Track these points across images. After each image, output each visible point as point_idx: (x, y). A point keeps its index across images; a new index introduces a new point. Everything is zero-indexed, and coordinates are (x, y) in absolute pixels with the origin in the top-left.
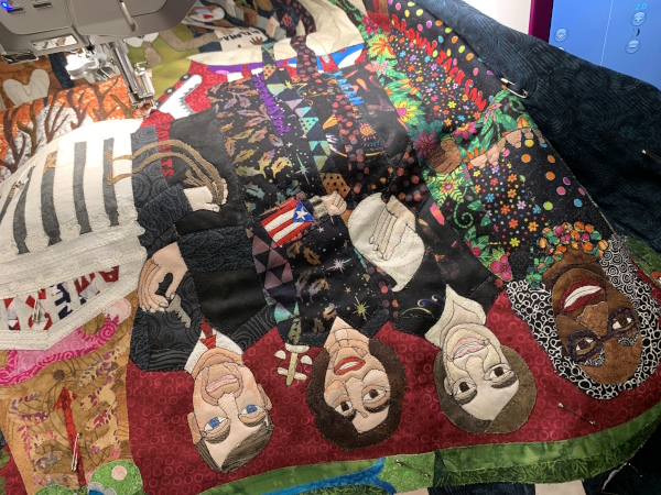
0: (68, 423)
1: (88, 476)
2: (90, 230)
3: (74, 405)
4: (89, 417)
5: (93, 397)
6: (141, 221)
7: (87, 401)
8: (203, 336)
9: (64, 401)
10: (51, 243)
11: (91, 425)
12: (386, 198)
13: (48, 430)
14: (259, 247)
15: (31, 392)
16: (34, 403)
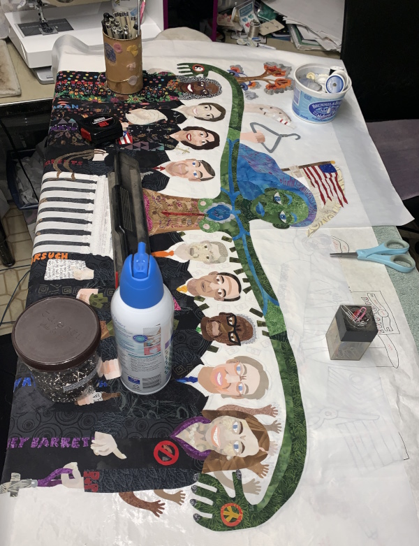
0: (177, 214)
1: (200, 213)
2: (95, 190)
3: (169, 211)
4: (177, 208)
5: (169, 205)
6: (99, 174)
7: (169, 207)
8: (159, 170)
9: (167, 214)
10: (93, 203)
11: (180, 208)
12: (128, 113)
13: (176, 220)
14: (130, 148)
15: (158, 222)
16: (163, 222)
